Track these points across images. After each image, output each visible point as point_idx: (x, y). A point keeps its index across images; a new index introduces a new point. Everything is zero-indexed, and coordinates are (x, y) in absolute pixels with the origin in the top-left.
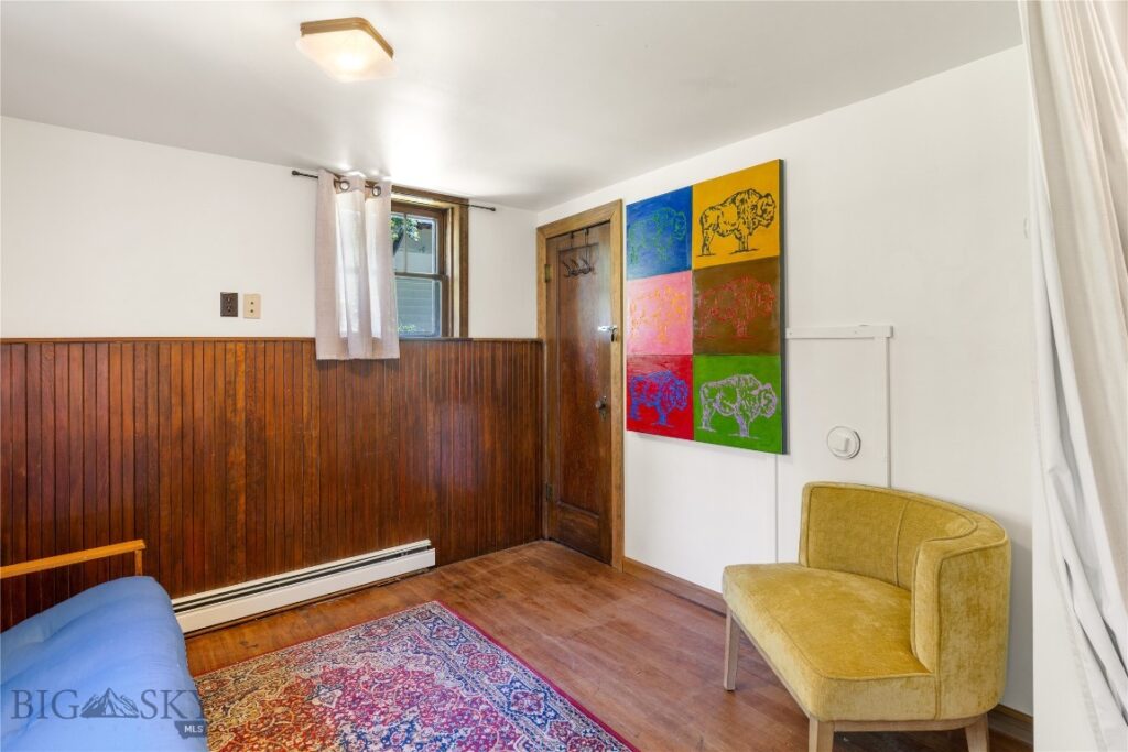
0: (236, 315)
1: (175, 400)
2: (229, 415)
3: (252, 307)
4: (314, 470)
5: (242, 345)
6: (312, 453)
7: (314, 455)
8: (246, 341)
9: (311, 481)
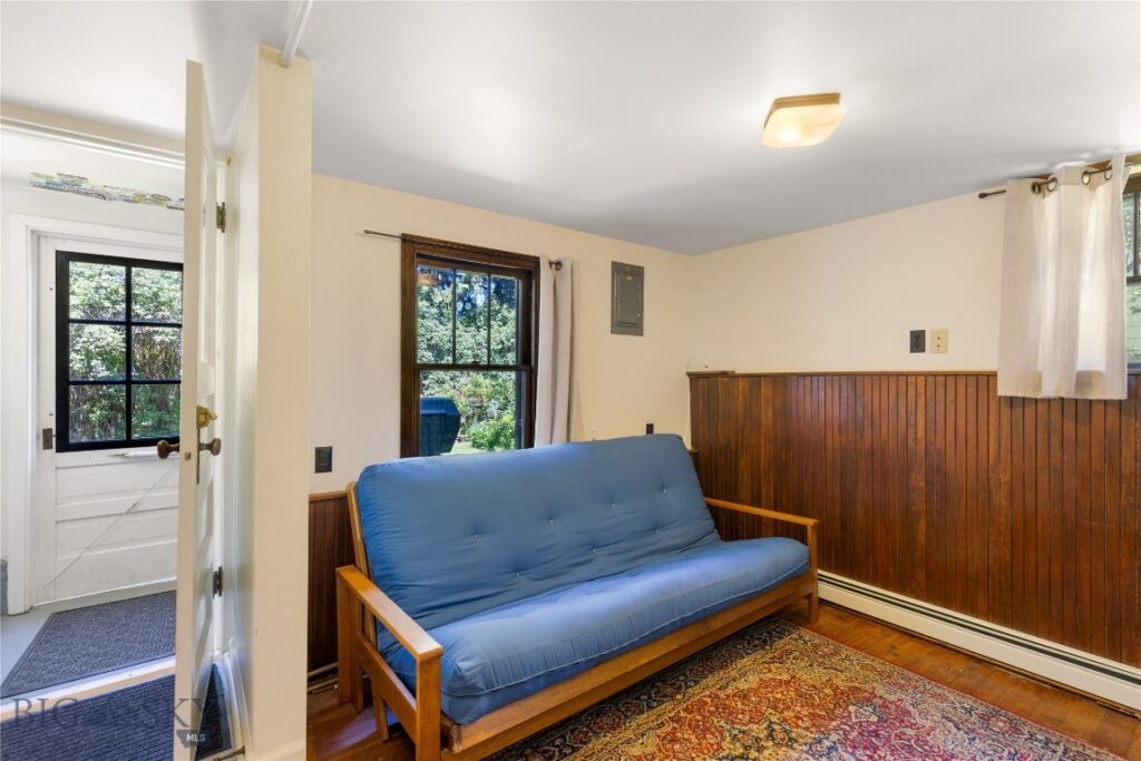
0: (923, 350)
1: (867, 422)
2: (910, 442)
3: (939, 342)
4: (1003, 519)
5: (923, 378)
6: (1001, 499)
7: (1004, 503)
8: (926, 375)
9: (999, 530)
